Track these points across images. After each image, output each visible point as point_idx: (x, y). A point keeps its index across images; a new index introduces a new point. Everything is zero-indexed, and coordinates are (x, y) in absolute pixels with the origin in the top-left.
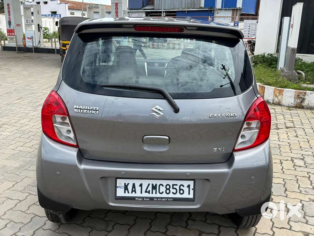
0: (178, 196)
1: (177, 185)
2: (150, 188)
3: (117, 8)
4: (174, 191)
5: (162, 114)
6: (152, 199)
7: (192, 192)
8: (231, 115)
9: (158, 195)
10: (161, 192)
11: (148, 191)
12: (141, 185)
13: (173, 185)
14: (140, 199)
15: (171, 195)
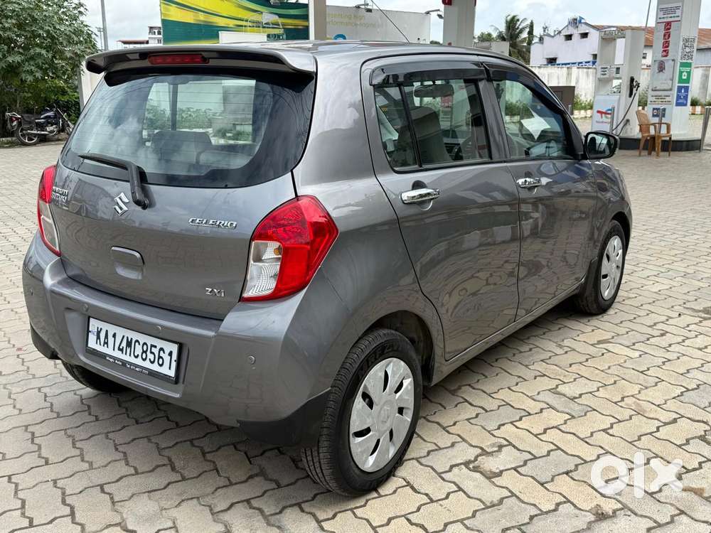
0: (155, 367)
1: (155, 347)
2: (124, 344)
3: (667, 35)
4: (151, 357)
5: (126, 209)
6: (124, 363)
7: (174, 364)
8: (225, 224)
9: (132, 360)
10: (136, 355)
11: (121, 347)
12: (114, 336)
13: (152, 346)
14: (111, 360)
15: (147, 364)
